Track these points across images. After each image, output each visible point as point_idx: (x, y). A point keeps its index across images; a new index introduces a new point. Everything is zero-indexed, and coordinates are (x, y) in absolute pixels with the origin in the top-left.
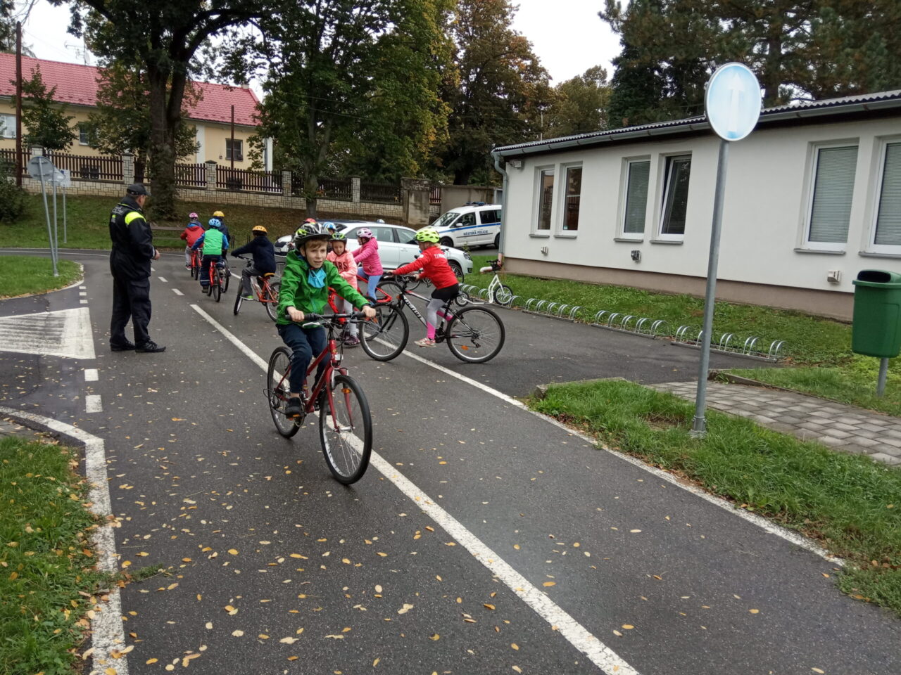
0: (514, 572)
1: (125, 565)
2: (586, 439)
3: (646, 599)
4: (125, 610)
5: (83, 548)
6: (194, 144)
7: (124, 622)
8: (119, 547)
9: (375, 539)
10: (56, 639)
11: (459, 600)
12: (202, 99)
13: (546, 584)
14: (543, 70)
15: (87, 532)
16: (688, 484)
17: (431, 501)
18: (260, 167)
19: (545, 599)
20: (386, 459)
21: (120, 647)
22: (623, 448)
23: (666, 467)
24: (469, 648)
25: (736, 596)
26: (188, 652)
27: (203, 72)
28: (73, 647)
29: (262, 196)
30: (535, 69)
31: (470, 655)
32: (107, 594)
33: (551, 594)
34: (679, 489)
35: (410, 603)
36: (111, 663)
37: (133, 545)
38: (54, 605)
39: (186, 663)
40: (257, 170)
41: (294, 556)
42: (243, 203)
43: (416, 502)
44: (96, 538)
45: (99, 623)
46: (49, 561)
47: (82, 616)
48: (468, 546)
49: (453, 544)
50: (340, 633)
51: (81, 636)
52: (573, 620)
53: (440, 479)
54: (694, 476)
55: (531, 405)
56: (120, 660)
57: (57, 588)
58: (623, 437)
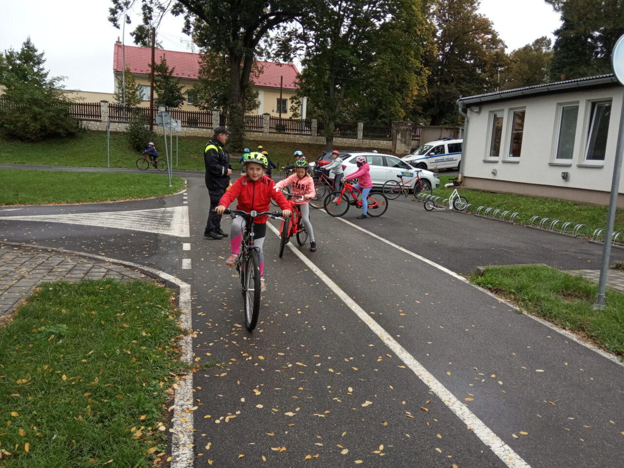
0: (445, 389)
1: (197, 360)
2: (511, 306)
3: (540, 416)
4: (194, 386)
5: (173, 347)
6: (257, 103)
7: (193, 392)
8: (194, 349)
9: (351, 358)
10: (154, 398)
11: (404, 403)
12: (263, 73)
13: (467, 399)
14: (501, 41)
15: (177, 338)
16: (586, 341)
17: (391, 339)
18: (297, 117)
19: (465, 409)
20: (363, 309)
21: (190, 407)
22: (539, 313)
23: (570, 329)
24: (407, 433)
25: (611, 421)
26: (229, 414)
27: (264, 54)
28: (163, 403)
29: (298, 136)
30: (495, 41)
31: (407, 437)
32: (185, 375)
33: (470, 406)
34: (578, 345)
35: (370, 400)
36: (184, 415)
37: (203, 348)
38: (155, 379)
39: (227, 420)
40: (295, 118)
41: (298, 363)
42: (286, 141)
43: (381, 338)
44: (181, 343)
45: (179, 391)
46: (154, 353)
47: (170, 387)
48: (414, 370)
49: (403, 367)
50: (323, 414)
51: (169, 398)
52: (483, 424)
53: (399, 325)
54: (592, 336)
55: (472, 280)
56: (189, 414)
57: (157, 369)
58: (540, 306)
